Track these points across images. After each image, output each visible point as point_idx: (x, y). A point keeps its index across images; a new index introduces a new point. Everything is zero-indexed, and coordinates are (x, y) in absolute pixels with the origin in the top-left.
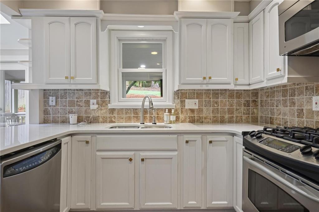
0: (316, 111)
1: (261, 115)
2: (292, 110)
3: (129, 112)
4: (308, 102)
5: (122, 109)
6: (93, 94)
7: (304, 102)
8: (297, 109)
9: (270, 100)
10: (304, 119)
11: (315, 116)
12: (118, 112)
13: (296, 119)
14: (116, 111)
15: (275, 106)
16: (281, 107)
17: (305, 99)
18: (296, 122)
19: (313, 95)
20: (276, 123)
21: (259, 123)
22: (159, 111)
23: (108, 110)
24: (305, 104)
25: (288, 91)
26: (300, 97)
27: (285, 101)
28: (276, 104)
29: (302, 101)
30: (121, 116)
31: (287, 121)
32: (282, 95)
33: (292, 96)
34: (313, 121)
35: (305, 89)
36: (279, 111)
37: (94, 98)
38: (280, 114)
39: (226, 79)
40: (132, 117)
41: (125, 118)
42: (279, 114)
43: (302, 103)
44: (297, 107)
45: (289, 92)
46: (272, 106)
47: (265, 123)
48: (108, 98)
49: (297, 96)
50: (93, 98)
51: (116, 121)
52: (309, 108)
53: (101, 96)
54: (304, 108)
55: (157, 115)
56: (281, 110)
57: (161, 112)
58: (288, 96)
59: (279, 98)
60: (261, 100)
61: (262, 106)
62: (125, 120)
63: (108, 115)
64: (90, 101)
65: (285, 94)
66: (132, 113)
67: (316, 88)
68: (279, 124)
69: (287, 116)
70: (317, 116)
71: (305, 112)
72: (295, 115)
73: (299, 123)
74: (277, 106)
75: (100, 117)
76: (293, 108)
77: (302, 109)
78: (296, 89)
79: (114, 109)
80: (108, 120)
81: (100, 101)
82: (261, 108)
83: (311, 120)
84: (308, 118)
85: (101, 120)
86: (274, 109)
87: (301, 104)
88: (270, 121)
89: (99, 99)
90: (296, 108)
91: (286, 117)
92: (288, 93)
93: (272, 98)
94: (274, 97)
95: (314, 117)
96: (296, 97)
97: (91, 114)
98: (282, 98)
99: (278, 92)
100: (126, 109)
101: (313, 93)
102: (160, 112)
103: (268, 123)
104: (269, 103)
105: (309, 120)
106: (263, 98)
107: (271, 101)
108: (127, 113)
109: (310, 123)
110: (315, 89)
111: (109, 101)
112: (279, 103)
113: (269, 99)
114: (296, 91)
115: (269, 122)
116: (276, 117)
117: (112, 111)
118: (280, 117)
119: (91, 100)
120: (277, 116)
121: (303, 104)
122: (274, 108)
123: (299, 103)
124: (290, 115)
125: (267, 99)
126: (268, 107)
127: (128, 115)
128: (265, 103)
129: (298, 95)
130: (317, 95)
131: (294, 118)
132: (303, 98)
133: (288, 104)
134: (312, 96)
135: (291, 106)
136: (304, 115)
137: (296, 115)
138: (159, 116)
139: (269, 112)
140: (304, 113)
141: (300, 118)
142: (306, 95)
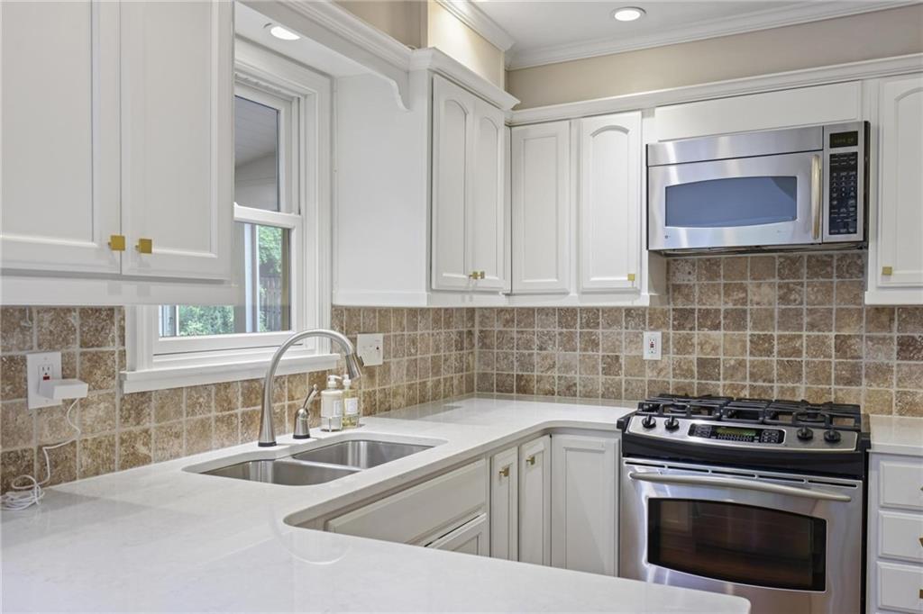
0: (650, 361)
1: (481, 371)
2: (590, 357)
3: (201, 400)
4: (631, 341)
5: (175, 389)
6: (40, 321)
7: (621, 342)
8: (603, 356)
9: (517, 332)
10: (622, 377)
11: (648, 370)
12: (162, 407)
13: (601, 378)
14: (153, 403)
15: (535, 347)
16: (555, 351)
17: (623, 336)
18: (601, 384)
19: (643, 329)
20: (538, 388)
21: (476, 392)
22: (294, 384)
23: (117, 401)
24: (624, 346)
25: (579, 315)
26: (610, 330)
27: (571, 337)
28: (537, 342)
29: (617, 340)
30: (171, 428)
31: (575, 384)
32: (559, 322)
33: (588, 326)
34: (642, 381)
35: (624, 314)
36: (549, 360)
37: (47, 345)
38: (553, 366)
39: (497, 278)
40: (213, 424)
41: (189, 432)
42: (548, 369)
43: (617, 343)
44: (603, 351)
45: (581, 318)
46: (526, 348)
47: (497, 391)
48: (117, 339)
49: (603, 328)
50: (40, 346)
51: (152, 455)
52: (634, 353)
53: (82, 333)
54: (623, 355)
55: (290, 402)
56: (557, 359)
57: (299, 388)
58: (578, 325)
59: (549, 329)
60: (481, 332)
61: (484, 345)
62: (188, 441)
63: (118, 430)
64: (24, 360)
65: (567, 319)
66: (213, 404)
67: (650, 314)
68: (549, 391)
69: (573, 372)
70: (653, 370)
71: (623, 363)
72: (597, 369)
73: (607, 386)
74: (541, 349)
75: (79, 447)
76: (591, 353)
77: (617, 357)
78: (601, 314)
79: (144, 393)
80: (119, 450)
81: (78, 359)
82: (480, 353)
83: (640, 378)
84: (631, 375)
85: (83, 459)
86: (531, 355)
87: (614, 344)
88: (517, 386)
89: (76, 349)
90: (601, 353)
91: (572, 374)
92: (579, 319)
93: (525, 326)
94: (531, 325)
95: (644, 371)
96: (600, 331)
97: (30, 438)
98: (558, 330)
99: (547, 315)
100: (191, 387)
101: (644, 324)
102: (296, 387)
103: (512, 392)
104: (512, 338)
105: (633, 378)
106: (493, 326)
107: (519, 336)
108: (194, 405)
109: (634, 384)
110: (647, 317)
111: (123, 354)
112: (550, 342)
113: (515, 329)
114: (601, 317)
115: (515, 387)
116: (539, 374)
117: (137, 404)
118: (553, 374)
119: (30, 357)
120: (542, 372)
121: (619, 346)
122: (533, 354)
123: (610, 344)
124: (582, 370)
125: (505, 329)
126: (509, 351)
127: (199, 417)
128: (498, 338)
129: (607, 326)
130: (652, 330)
131: (595, 377)
132: (619, 334)
133: (578, 344)
134: (640, 331)
135: (585, 350)
136: (620, 369)
137: (600, 369)
138: (295, 404)
139: (512, 362)
140: (621, 365)
141: (610, 374)
142: (626, 328)
